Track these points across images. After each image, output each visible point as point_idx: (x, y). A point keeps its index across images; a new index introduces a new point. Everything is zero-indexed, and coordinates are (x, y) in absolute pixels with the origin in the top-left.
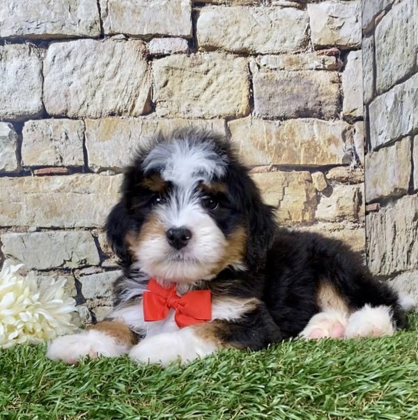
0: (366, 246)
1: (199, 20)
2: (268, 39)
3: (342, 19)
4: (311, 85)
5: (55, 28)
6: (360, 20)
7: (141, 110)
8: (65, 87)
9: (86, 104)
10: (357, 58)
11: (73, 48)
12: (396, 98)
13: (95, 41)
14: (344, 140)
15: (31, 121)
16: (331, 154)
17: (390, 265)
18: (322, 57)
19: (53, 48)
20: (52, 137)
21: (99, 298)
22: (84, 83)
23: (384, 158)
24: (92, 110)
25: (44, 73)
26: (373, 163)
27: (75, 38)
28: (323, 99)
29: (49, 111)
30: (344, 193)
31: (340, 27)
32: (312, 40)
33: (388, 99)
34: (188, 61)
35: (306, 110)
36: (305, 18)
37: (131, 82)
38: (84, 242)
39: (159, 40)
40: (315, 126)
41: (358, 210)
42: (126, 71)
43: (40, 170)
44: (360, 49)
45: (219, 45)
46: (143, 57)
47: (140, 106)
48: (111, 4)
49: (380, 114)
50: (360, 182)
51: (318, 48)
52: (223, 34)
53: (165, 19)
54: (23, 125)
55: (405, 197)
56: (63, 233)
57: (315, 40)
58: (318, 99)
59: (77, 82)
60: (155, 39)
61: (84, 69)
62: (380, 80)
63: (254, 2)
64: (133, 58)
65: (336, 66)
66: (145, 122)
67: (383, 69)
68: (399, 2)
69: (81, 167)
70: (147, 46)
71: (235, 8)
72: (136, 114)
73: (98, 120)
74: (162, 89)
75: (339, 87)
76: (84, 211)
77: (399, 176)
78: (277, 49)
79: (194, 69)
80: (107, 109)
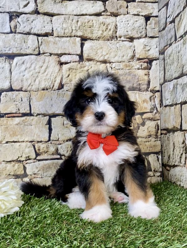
0: (161, 149)
1: (84, 47)
2: (116, 55)
3: (150, 46)
4: (135, 76)
5: (17, 50)
6: (158, 46)
7: (57, 88)
8: (21, 77)
9: (31, 85)
10: (157, 64)
11: (26, 59)
12: (174, 86)
13: (36, 56)
14: (151, 101)
15: (5, 93)
16: (144, 107)
17: (172, 161)
18: (141, 63)
19: (16, 59)
20: (15, 100)
21: (34, 174)
22: (31, 75)
23: (169, 111)
24: (34, 88)
25: (12, 70)
26: (164, 112)
27: (27, 55)
28: (141, 82)
29: (14, 88)
30: (151, 125)
31: (149, 50)
32: (136, 56)
33: (170, 85)
34: (79, 66)
35: (133, 87)
36: (133, 46)
37: (52, 75)
38: (28, 148)
39: (66, 56)
40: (137, 95)
41: (157, 133)
42: (50, 70)
43: (9, 115)
44: (158, 60)
45: (93, 58)
46: (58, 63)
47: (56, 86)
48: (44, 40)
49: (167, 91)
50: (158, 120)
51: (139, 59)
52: (95, 53)
53: (69, 47)
54: (1, 94)
55: (178, 131)
56: (18, 144)
57: (137, 56)
58: (139, 82)
59: (27, 75)
60: (64, 55)
61: (31, 69)
62: (167, 75)
63: (109, 39)
64: (54, 64)
65: (147, 67)
66: (59, 93)
67: (168, 71)
68: (175, 43)
69: (28, 113)
70: (60, 59)
71: (101, 42)
72: (54, 89)
73: (37, 92)
74: (67, 78)
75: (149, 77)
76: (29, 134)
77: (176, 122)
78: (120, 60)
79: (81, 69)
80: (41, 87)
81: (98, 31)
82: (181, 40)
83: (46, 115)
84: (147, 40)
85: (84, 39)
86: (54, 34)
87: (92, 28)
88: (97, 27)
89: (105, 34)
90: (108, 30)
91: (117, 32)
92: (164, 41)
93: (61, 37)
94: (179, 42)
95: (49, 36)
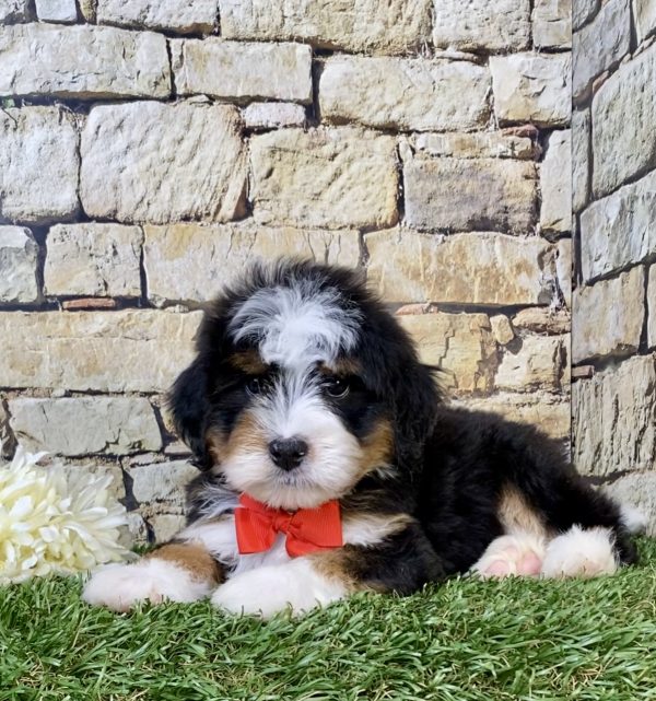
0: (571, 430)
1: (323, 76)
2: (428, 108)
3: (543, 80)
4: (493, 180)
5: (101, 82)
6: (569, 83)
7: (230, 214)
8: (114, 175)
9: (145, 201)
10: (563, 142)
11: (128, 115)
12: (623, 205)
13: (163, 104)
14: (542, 268)
15: (60, 226)
16: (521, 289)
17: (608, 461)
18: (511, 138)
19: (97, 113)
20: (92, 251)
21: (159, 501)
22: (145, 168)
23: (602, 295)
24: (155, 212)
25: (82, 151)
26: (584, 304)
27: (131, 99)
28: (509, 202)
29: (89, 211)
30: (539, 348)
31: (539, 94)
32: (495, 112)
33: (610, 207)
34: (305, 139)
35: (484, 219)
36: (486, 78)
37: (216, 169)
38: (139, 414)
39: (262, 106)
40: (498, 244)
41: (560, 375)
42: (207, 153)
43: (73, 302)
44: (568, 127)
45: (353, 116)
46: (236, 130)
47: (229, 207)
48: (188, 49)
49: (598, 230)
50: (564, 332)
51: (505, 124)
52: (359, 99)
53: (271, 74)
54: (48, 231)
55: (633, 357)
56: (105, 400)
57: (500, 112)
58: (502, 203)
59: (133, 167)
60: (255, 104)
61: (144, 148)
62: (599, 177)
63: (408, 51)
64: (220, 133)
65: (533, 152)
66: (237, 231)
67: (604, 161)
68: (631, 59)
69: (136, 298)
70: (242, 114)
71: (379, 60)
72: (223, 218)
73: (164, 227)
74: (264, 181)
75: (536, 185)
76: (139, 367)
77: (626, 326)
78: (441, 125)
79: (313, 152)
80: (178, 209)
81: (371, 21)
82: (651, 44)
83: (193, 306)
84: (532, 58)
85: (322, 51)
86: (223, 31)
87: (350, 13)
88: (364, 7)
89: (393, 32)
90: (404, 20)
91: (431, 28)
92: (592, 59)
93: (244, 40)
94: (645, 54)
95: (204, 36)
